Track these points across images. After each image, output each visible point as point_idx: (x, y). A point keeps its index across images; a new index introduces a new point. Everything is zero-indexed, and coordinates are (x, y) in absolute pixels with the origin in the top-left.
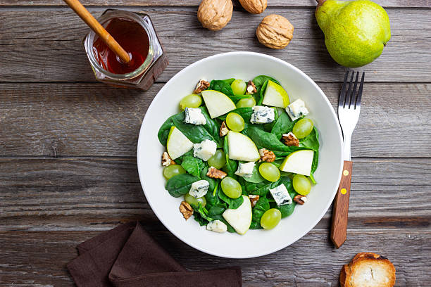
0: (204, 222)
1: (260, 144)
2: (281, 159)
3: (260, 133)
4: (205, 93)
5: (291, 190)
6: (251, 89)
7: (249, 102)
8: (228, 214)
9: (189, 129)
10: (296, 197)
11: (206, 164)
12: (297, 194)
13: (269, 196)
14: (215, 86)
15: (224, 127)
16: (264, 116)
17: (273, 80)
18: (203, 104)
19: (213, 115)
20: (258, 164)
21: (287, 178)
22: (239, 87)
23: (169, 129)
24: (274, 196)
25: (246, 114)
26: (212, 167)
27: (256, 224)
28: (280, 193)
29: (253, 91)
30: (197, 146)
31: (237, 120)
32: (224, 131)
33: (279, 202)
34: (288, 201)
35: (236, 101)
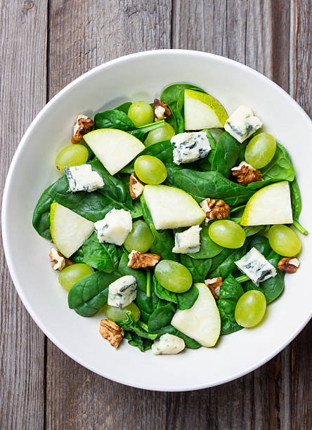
0: (146, 344)
1: (199, 194)
4: (90, 137)
5: (268, 253)
6: (160, 111)
8: (179, 320)
9: (78, 200)
10: (281, 263)
11: (120, 249)
12: (281, 257)
13: (237, 272)
15: (134, 182)
16: (191, 148)
17: (190, 87)
18: (92, 157)
19: (113, 168)
20: (205, 226)
21: (259, 237)
22: (139, 112)
23: (47, 210)
24: (245, 271)
25: (162, 152)
26: (134, 252)
27: (229, 325)
28: (254, 264)
29: (165, 114)
30: (99, 225)
31: (147, 165)
32: (136, 189)
33: (255, 277)
34: (269, 272)
35: (143, 137)
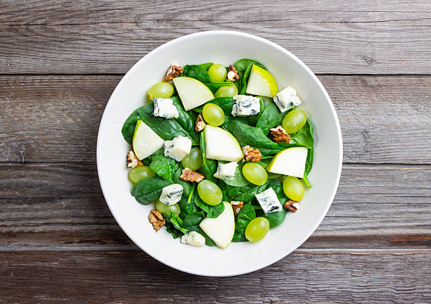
0: (178, 234)
1: (244, 141)
2: (268, 159)
3: (244, 127)
4: (177, 81)
5: (282, 195)
6: (232, 75)
7: (230, 91)
8: (207, 224)
9: (159, 123)
10: (287, 203)
11: (180, 165)
12: (288, 199)
13: (255, 202)
14: (189, 71)
15: (200, 120)
16: (247, 106)
17: (258, 64)
18: (176, 94)
19: (187, 107)
20: (241, 164)
21: (277, 181)
22: (218, 73)
23: (135, 124)
24: (261, 203)
25: (226, 106)
26: (187, 169)
27: (240, 236)
28: (268, 199)
29: (234, 78)
30: (168, 143)
31: (215, 112)
32: (200, 126)
33: (266, 209)
34: (277, 208)
35: (214, 90)
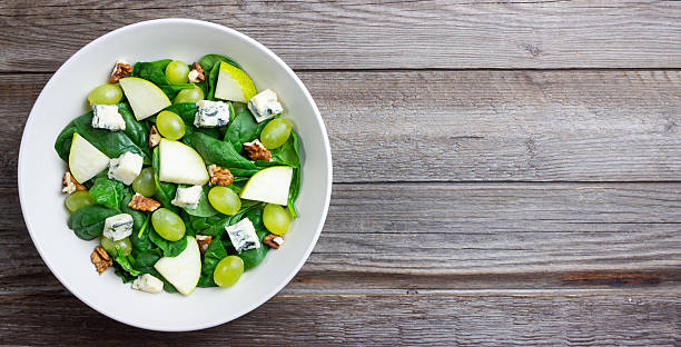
0: (128, 278)
1: (210, 158)
2: (240, 184)
3: (209, 140)
4: (123, 82)
5: (261, 228)
6: (194, 75)
7: (194, 95)
8: (164, 265)
9: (102, 138)
10: (267, 238)
11: (131, 189)
12: (269, 233)
13: (225, 237)
14: (140, 71)
15: (154, 133)
16: (212, 115)
17: (228, 61)
18: (124, 100)
19: (140, 115)
20: (207, 188)
21: (254, 210)
22: (177, 72)
23: (71, 138)
24: (231, 237)
25: (188, 115)
26: (137, 194)
27: (207, 280)
28: (243, 232)
29: (198, 78)
30: (114, 162)
31: (174, 123)
32: (154, 139)
33: (237, 244)
34: (253, 244)
35: (173, 94)
